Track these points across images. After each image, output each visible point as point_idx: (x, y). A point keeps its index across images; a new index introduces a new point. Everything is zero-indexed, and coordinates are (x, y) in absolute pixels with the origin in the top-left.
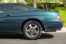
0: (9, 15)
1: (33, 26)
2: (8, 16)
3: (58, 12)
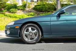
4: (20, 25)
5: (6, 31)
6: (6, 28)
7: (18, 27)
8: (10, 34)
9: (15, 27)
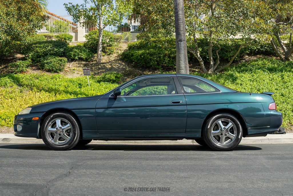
0: (179, 102)
1: (226, 123)
2: (177, 103)
3: (270, 95)
4: (41, 115)
5: (15, 126)
6: (15, 119)
7: (37, 118)
8: (21, 132)
9: (32, 118)
